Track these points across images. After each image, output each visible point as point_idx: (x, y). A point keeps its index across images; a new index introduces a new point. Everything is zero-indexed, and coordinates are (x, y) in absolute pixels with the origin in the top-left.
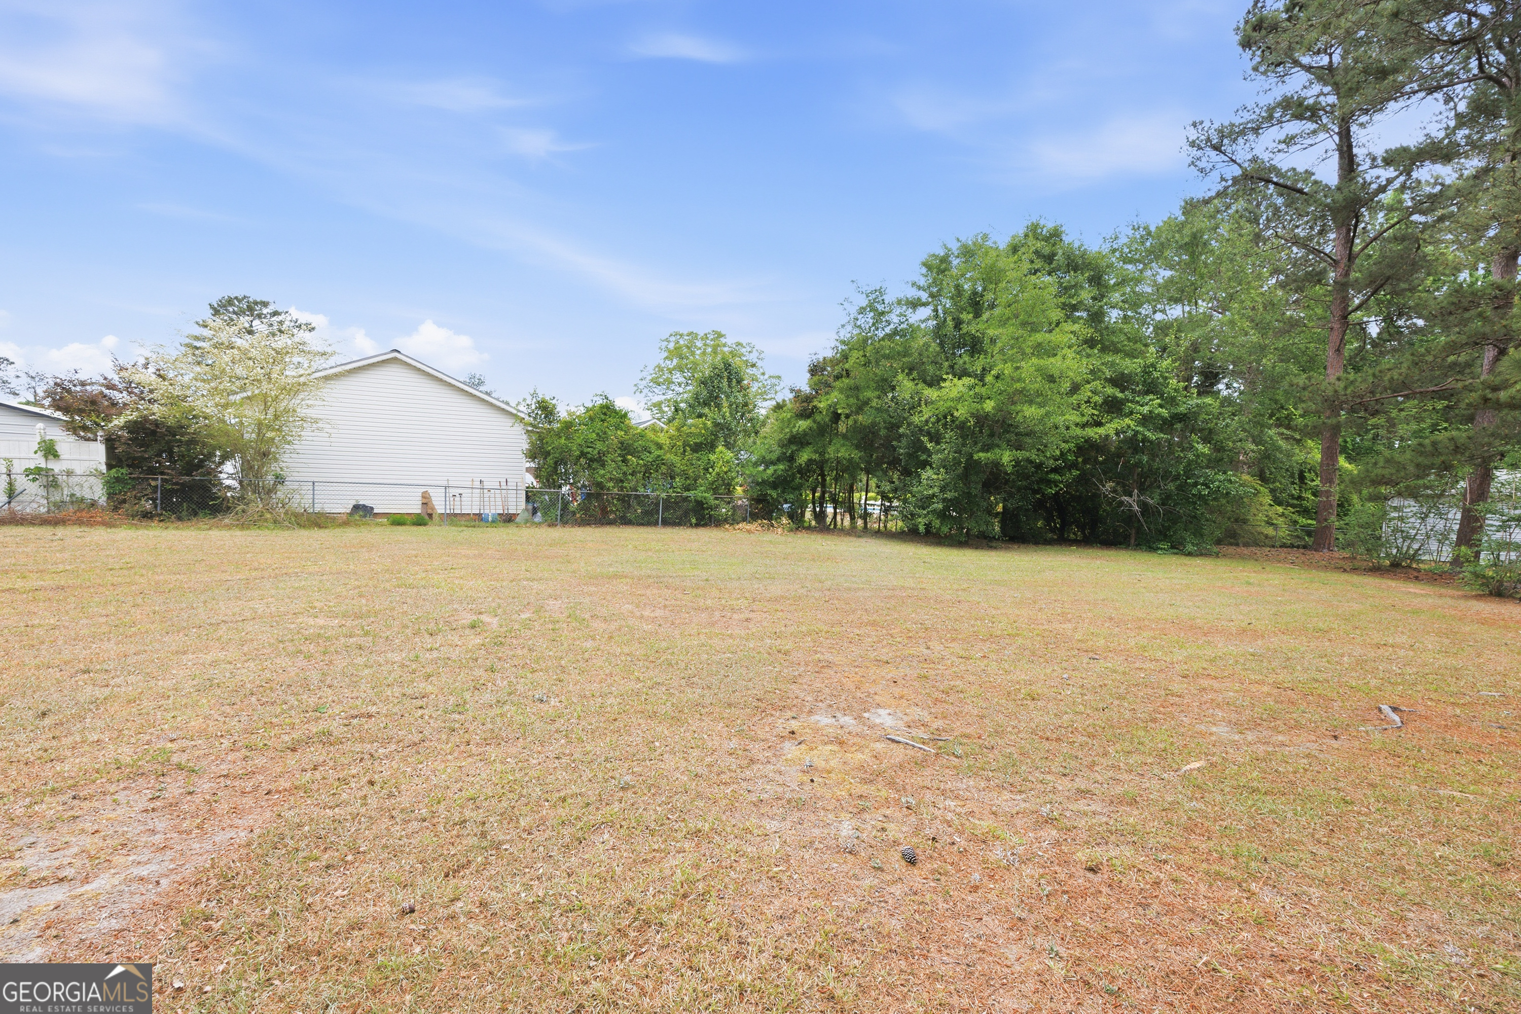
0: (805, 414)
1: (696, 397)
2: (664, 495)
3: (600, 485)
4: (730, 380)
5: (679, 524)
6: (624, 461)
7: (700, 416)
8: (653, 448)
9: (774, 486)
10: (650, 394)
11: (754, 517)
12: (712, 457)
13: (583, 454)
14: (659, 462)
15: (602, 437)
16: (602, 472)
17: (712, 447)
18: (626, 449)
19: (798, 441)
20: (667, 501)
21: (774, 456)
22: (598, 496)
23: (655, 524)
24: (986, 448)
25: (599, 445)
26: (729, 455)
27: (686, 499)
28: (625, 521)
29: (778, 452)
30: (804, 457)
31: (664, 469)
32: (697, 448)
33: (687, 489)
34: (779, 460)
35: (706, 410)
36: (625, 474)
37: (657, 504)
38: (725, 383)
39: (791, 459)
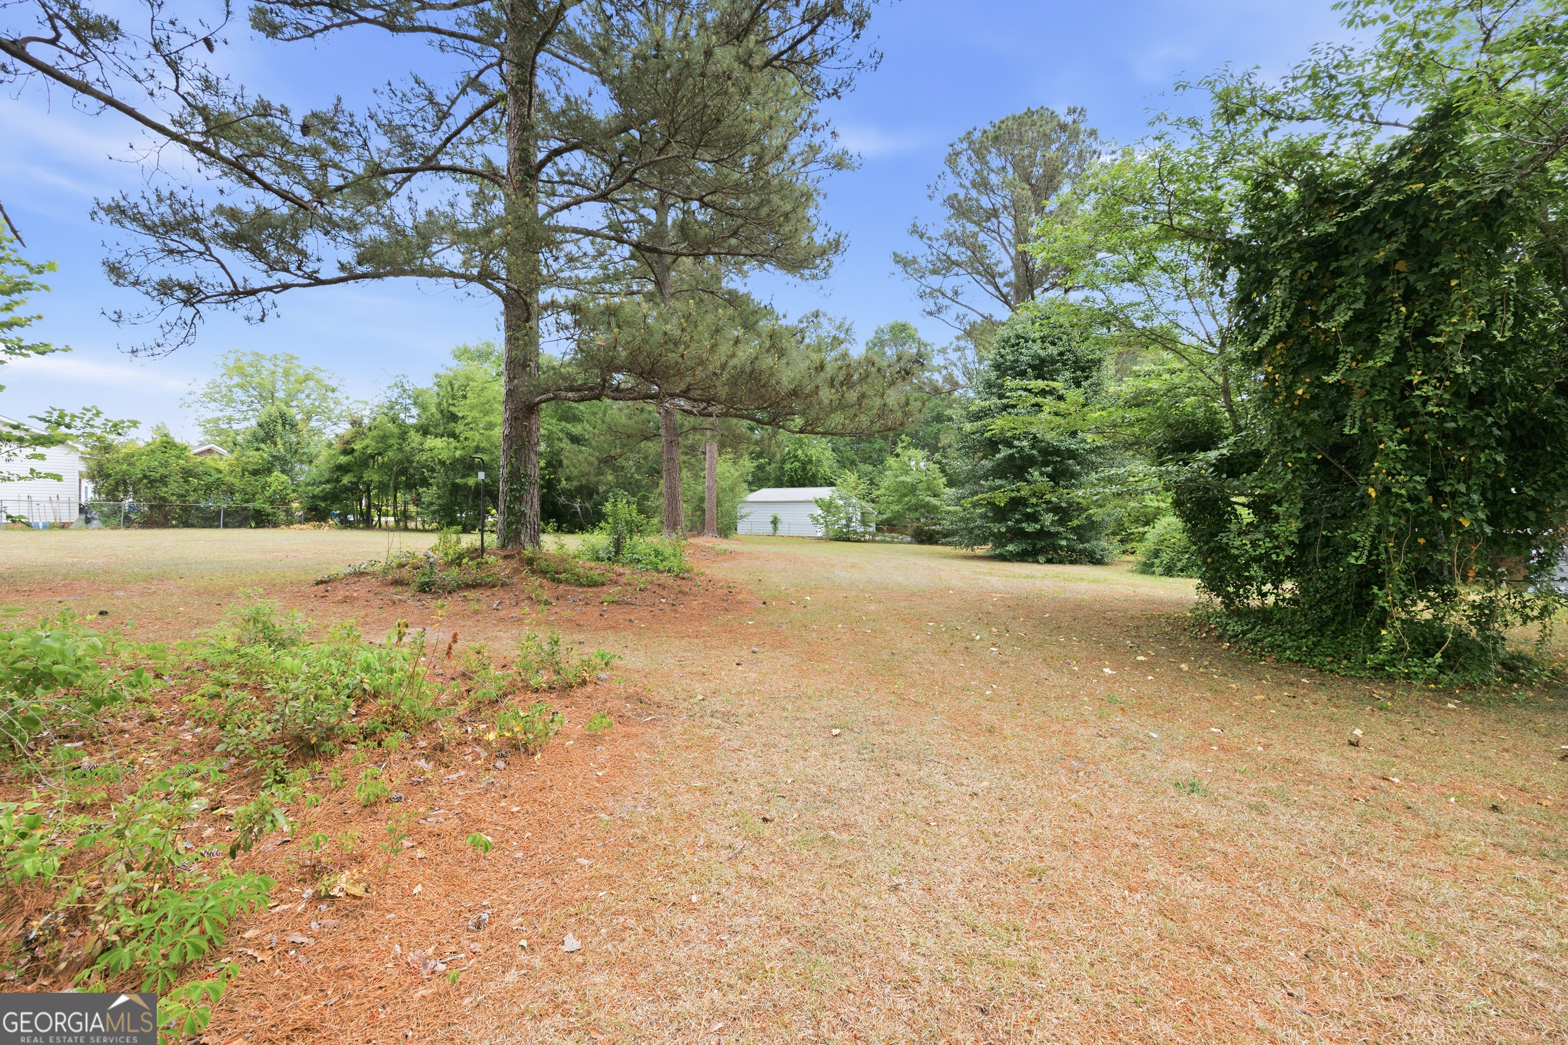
0: (345, 452)
1: (254, 435)
2: (225, 506)
3: (164, 499)
4: (284, 424)
5: (240, 526)
6: (186, 481)
7: (258, 449)
8: (213, 472)
9: (324, 499)
10: (202, 409)
11: (307, 520)
12: (269, 479)
13: (145, 477)
14: (219, 483)
15: (165, 465)
16: (165, 489)
17: (269, 471)
18: (187, 474)
19: (342, 469)
20: (225, 511)
21: (323, 480)
22: (160, 507)
23: (218, 527)
24: (463, 477)
25: (162, 471)
26: (284, 478)
27: (245, 509)
28: (187, 525)
29: (327, 476)
30: (346, 480)
31: (224, 487)
32: (255, 473)
33: (247, 501)
34: (328, 482)
35: (262, 446)
36: (187, 491)
37: (219, 513)
38: (279, 427)
39: (338, 481)
